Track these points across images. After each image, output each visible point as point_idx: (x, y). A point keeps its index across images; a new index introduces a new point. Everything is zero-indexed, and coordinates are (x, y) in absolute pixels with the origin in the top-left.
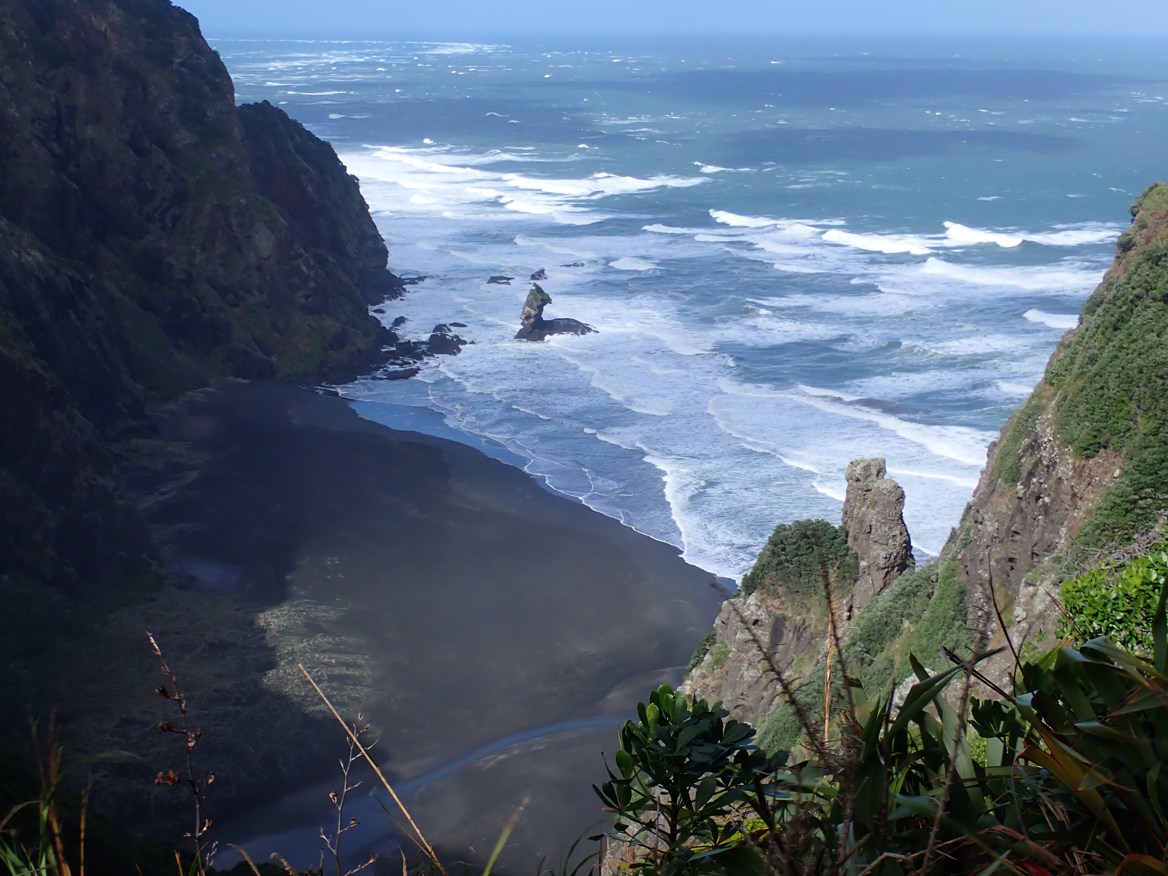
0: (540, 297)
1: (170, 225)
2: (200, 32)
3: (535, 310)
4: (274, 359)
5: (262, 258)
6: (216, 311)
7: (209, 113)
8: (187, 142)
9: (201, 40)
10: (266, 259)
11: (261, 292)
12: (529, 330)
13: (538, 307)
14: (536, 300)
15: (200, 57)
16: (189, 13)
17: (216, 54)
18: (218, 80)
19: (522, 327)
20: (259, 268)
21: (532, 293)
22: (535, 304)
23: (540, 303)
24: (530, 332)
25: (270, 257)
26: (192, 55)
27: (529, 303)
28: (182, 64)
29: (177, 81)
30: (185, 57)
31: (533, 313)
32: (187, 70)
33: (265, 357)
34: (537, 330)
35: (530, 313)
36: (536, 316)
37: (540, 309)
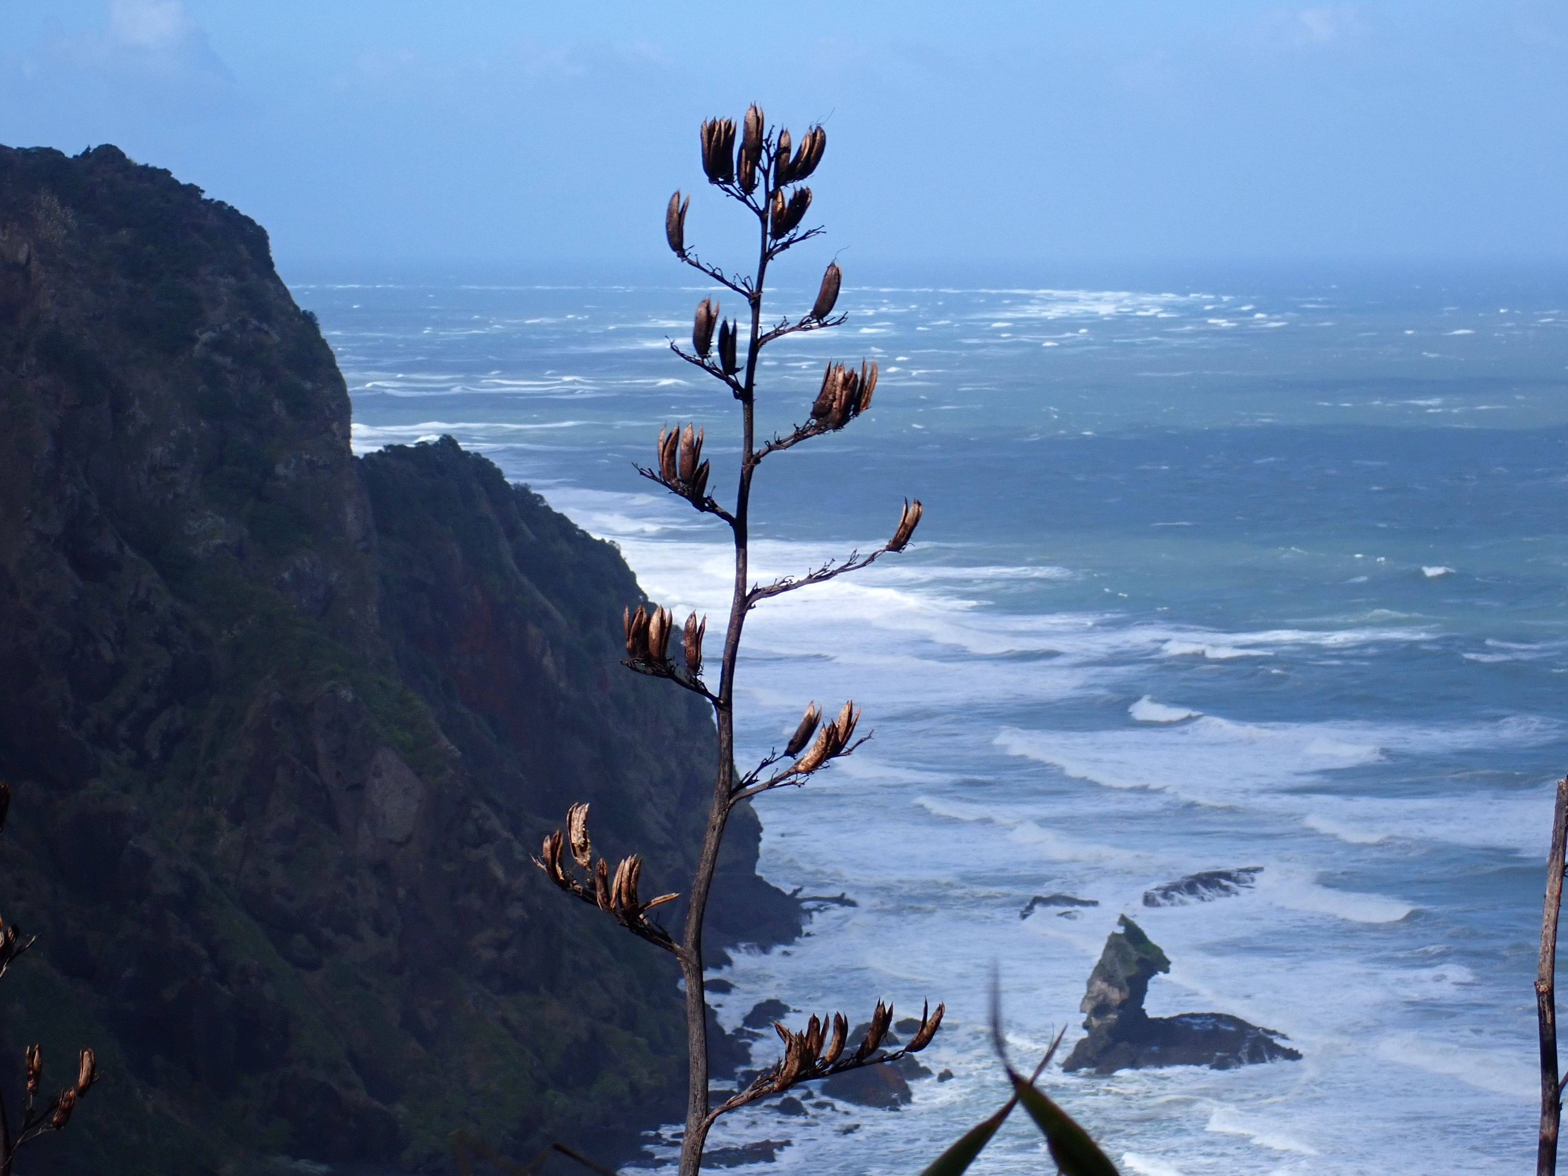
0: (1134, 954)
1: (155, 755)
2: (271, 265)
3: (1121, 989)
4: (400, 1109)
5: (390, 842)
6: (253, 980)
7: (280, 470)
8: (219, 541)
9: (271, 286)
10: (400, 844)
11: (381, 930)
12: (1101, 1044)
13: (1130, 980)
14: (1124, 961)
15: (265, 326)
16: (246, 218)
17: (309, 320)
18: (309, 386)
19: (1085, 1034)
20: (380, 868)
21: (1114, 943)
22: (1122, 974)
23: (1134, 970)
24: (1105, 1051)
25: (409, 839)
26: (244, 322)
27: (1103, 971)
28: (217, 346)
29: (203, 388)
30: (226, 327)
31: (1115, 996)
32: (229, 360)
33: (376, 1103)
34: (1123, 1045)
35: (1106, 997)
36: (1123, 1005)
37: (1138, 989)
